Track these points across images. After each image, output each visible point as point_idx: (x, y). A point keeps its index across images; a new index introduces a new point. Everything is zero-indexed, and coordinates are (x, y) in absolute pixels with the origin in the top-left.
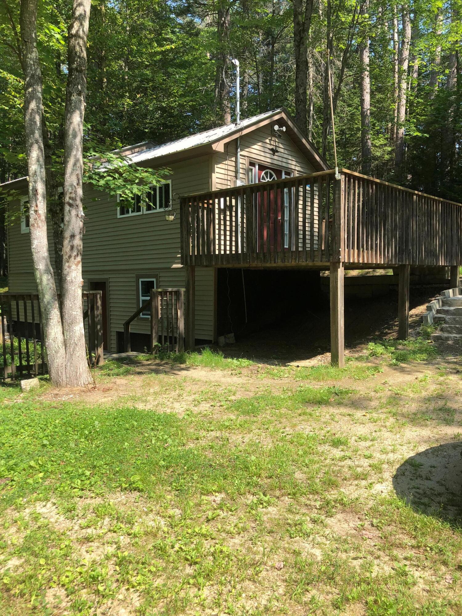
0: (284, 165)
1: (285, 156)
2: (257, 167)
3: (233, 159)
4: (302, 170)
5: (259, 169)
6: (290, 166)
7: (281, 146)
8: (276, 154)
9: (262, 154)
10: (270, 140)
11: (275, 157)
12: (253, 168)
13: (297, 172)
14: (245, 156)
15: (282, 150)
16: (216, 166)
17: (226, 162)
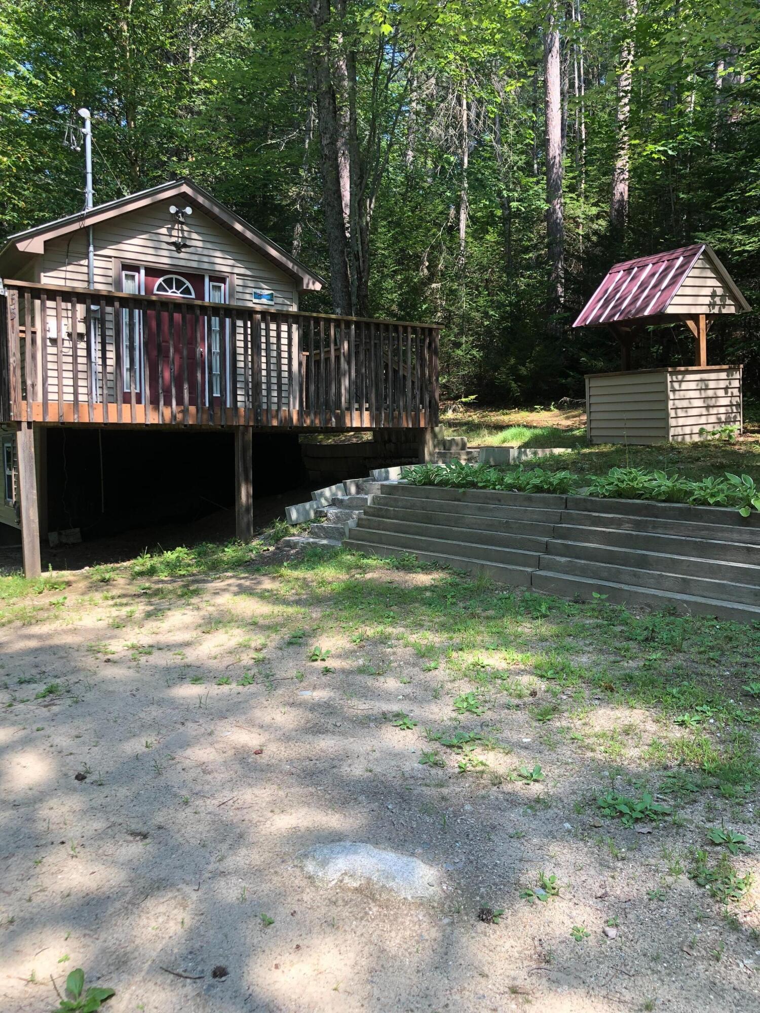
0: (206, 266)
1: (206, 252)
2: (143, 272)
3: (85, 262)
4: (248, 273)
5: (146, 275)
6: (218, 268)
7: (195, 236)
8: (183, 250)
9: (151, 251)
10: (169, 230)
11: (182, 255)
12: (136, 274)
13: (235, 276)
14: (110, 257)
15: (200, 244)
16: (42, 274)
17: (69, 268)
